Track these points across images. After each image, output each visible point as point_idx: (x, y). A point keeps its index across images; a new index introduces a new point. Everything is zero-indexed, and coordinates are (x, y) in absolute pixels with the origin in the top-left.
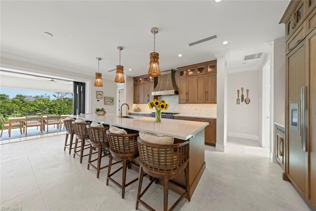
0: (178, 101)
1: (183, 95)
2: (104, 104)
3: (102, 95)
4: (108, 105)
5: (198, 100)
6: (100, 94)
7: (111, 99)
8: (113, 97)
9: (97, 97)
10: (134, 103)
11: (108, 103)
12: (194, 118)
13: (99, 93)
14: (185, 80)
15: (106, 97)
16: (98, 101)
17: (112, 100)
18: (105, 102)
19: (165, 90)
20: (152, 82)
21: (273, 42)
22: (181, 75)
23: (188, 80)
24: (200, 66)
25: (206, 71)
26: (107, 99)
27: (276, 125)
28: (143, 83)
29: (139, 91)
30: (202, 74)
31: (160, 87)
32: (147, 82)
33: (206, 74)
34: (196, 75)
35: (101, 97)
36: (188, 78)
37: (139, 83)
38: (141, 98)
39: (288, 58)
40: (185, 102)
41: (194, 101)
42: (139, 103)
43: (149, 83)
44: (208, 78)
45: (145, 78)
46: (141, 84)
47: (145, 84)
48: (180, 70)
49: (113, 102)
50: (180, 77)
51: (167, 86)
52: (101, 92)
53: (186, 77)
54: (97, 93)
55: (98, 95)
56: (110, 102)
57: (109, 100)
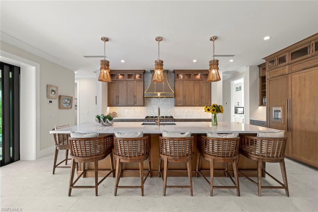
0: (173, 104)
1: (180, 98)
2: (59, 108)
3: (56, 92)
4: (65, 108)
7: (68, 100)
8: (71, 97)
9: (48, 97)
10: (108, 106)
11: (65, 105)
13: (51, 88)
14: (182, 83)
15: (62, 96)
16: (51, 102)
17: (70, 101)
18: (61, 105)
19: (163, 92)
20: (140, 79)
21: (248, 67)
22: (177, 78)
23: (185, 84)
24: (196, 72)
25: (201, 78)
26: (63, 98)
27: (251, 120)
28: (126, 81)
29: (118, 90)
30: (198, 80)
31: (155, 88)
32: (133, 79)
33: (201, 80)
34: (192, 80)
35: (55, 95)
36: (185, 82)
37: (118, 80)
38: (122, 100)
39: (269, 81)
40: (182, 105)
41: (191, 104)
42: (119, 105)
43: (135, 81)
44: (203, 84)
45: (129, 74)
46: (121, 81)
47: (128, 82)
48: (176, 73)
49: (72, 103)
50: (177, 79)
51: (164, 88)
52: (55, 87)
53: (183, 80)
54: (48, 89)
55: (51, 92)
56: (67, 105)
57: (66, 101)
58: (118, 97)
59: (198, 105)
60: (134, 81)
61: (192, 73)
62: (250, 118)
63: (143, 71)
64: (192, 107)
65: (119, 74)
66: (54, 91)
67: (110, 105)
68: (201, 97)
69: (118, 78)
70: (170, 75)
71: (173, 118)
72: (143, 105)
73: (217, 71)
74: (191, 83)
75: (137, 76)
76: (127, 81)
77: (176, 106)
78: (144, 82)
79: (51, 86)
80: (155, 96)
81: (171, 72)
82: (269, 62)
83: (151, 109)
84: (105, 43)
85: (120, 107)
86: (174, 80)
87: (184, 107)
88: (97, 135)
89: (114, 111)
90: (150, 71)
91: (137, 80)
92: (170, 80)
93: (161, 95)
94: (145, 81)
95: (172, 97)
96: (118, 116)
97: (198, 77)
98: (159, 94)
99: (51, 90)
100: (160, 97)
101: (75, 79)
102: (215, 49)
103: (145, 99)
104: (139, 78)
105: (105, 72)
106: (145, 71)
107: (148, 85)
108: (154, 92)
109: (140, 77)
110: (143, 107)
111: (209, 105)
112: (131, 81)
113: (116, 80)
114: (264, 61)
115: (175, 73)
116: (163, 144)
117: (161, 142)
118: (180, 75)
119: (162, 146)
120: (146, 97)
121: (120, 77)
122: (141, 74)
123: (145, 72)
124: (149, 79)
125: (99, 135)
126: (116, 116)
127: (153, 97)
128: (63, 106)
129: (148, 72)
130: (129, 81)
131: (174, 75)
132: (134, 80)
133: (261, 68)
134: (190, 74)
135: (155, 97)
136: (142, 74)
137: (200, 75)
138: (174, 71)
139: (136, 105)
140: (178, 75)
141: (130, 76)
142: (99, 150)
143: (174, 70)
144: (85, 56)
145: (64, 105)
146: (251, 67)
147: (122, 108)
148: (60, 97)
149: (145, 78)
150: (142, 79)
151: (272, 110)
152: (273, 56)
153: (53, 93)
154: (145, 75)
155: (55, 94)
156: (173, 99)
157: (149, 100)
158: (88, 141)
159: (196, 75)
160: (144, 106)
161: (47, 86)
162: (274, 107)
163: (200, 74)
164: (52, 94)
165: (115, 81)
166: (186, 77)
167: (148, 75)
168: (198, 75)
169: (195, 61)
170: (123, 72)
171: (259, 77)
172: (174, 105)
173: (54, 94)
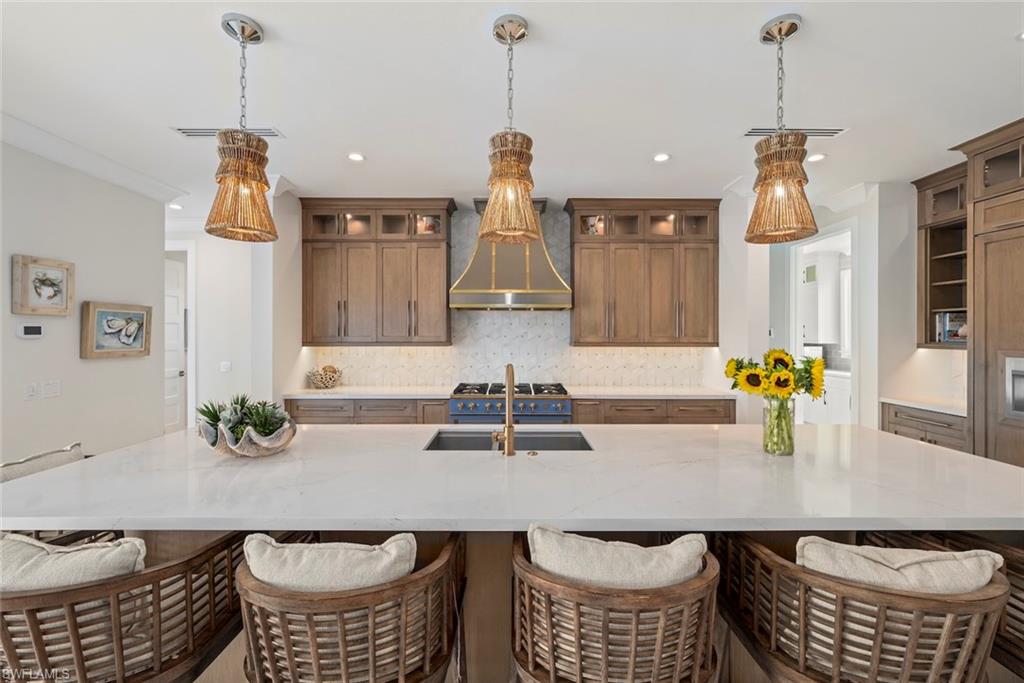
0: (566, 333)
1: (593, 314)
2: (81, 357)
3: (63, 287)
4: (111, 356)
5: (650, 335)
6: (44, 282)
7: (129, 320)
8: (142, 308)
9: (16, 306)
10: (305, 343)
11: (112, 343)
12: (658, 403)
13: (35, 271)
14: (601, 251)
15: (96, 304)
17: (141, 326)
18: (92, 342)
19: (525, 288)
20: (432, 238)
21: (875, 189)
22: (582, 232)
23: (612, 256)
24: (656, 209)
25: (678, 230)
26: (102, 314)
27: (883, 403)
28: (377, 241)
29: (345, 279)
30: (666, 241)
31: (494, 271)
32: (403, 236)
33: (680, 242)
34: (643, 241)
35: (56, 299)
36: (613, 246)
37: (345, 237)
38: (360, 316)
39: (986, 244)
40: (601, 340)
41: (637, 336)
42: (349, 339)
43: (415, 245)
44: (685, 256)
45: (392, 217)
46: (358, 241)
47: (385, 245)
48: (577, 211)
49: (148, 333)
50: (582, 237)
51: (528, 271)
52: (59, 266)
53: (605, 241)
54: (18, 272)
55: (36, 287)
56: (124, 339)
57: (119, 323)
58: (343, 306)
59: (665, 340)
60: (408, 245)
61: (640, 214)
62: (880, 395)
63: (447, 203)
64: (641, 349)
65: (349, 216)
66: (53, 285)
67: (309, 340)
68: (678, 308)
69: (345, 231)
70: (551, 222)
71: (566, 393)
72: (443, 338)
73: (794, 190)
74: (638, 254)
75: (422, 225)
76: (381, 241)
77: (576, 342)
78: (449, 246)
79: (35, 261)
80: (492, 306)
81: (556, 210)
82: (987, 162)
83: (477, 354)
84: (244, 47)
85: (353, 349)
86: (568, 240)
87: (609, 350)
88: (132, 558)
89: (328, 363)
90: (473, 206)
91: (423, 240)
92: (552, 240)
93: (517, 298)
94: (452, 245)
95: (561, 309)
96: (345, 380)
97: (666, 228)
98: (509, 297)
99: (33, 277)
100: (514, 309)
101: (166, 236)
102: (786, 79)
103: (455, 315)
104: (429, 232)
105: (245, 191)
106: (452, 202)
107: (465, 261)
108: (490, 288)
109: (432, 227)
110: (448, 349)
111: (710, 340)
112: (398, 245)
113: (339, 237)
114: (960, 157)
115: (571, 215)
116: (532, 608)
117: (523, 593)
118: (592, 221)
119: (527, 613)
120: (458, 309)
121: (356, 227)
122: (438, 217)
123: (451, 207)
124: (469, 236)
125: (146, 559)
126: (339, 382)
127: (485, 309)
128: (99, 347)
129: (466, 210)
130: (390, 245)
131: (568, 221)
132: (411, 241)
133: (930, 193)
134: (634, 214)
135: (492, 309)
136: (443, 215)
137: (675, 220)
138: (570, 206)
139: (416, 339)
140: (584, 220)
141: (392, 223)
142: (148, 644)
143: (569, 200)
144: (184, 131)
145: (106, 344)
146: (887, 189)
147: (362, 349)
148: (85, 307)
149: (453, 231)
150: (440, 236)
151: (1003, 371)
152: (1009, 131)
153: (47, 291)
154: (454, 221)
155: (55, 295)
156: (565, 316)
157: (470, 319)
158: (61, 606)
159: (655, 220)
160: (451, 344)
161: (13, 261)
162: (1009, 356)
163: (672, 217)
164: (39, 295)
165: (334, 242)
166: (618, 230)
167: (465, 221)
168: (664, 219)
169: (661, 158)
170: (365, 209)
171: (919, 228)
172: (568, 340)
173: (50, 298)
